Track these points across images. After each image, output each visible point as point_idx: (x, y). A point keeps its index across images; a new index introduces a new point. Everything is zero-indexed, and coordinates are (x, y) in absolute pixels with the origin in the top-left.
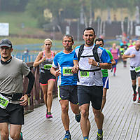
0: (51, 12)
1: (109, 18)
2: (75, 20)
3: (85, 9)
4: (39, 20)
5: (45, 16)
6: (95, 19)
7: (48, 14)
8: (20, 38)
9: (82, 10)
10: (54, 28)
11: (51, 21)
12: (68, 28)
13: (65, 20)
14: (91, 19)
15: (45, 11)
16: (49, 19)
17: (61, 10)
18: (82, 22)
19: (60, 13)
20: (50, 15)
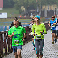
0: (24, 7)
1: (49, 9)
2: (34, 10)
3: (38, 5)
4: (20, 11)
5: (22, 9)
6: (43, 10)
7: (23, 8)
8: (12, 19)
9: (37, 6)
10: (26, 14)
11: (25, 11)
12: (32, 14)
13: (30, 10)
14: (41, 10)
15: (22, 7)
16: (24, 10)
17: (29, 6)
18: (38, 11)
19: (28, 8)
20: (24, 9)
